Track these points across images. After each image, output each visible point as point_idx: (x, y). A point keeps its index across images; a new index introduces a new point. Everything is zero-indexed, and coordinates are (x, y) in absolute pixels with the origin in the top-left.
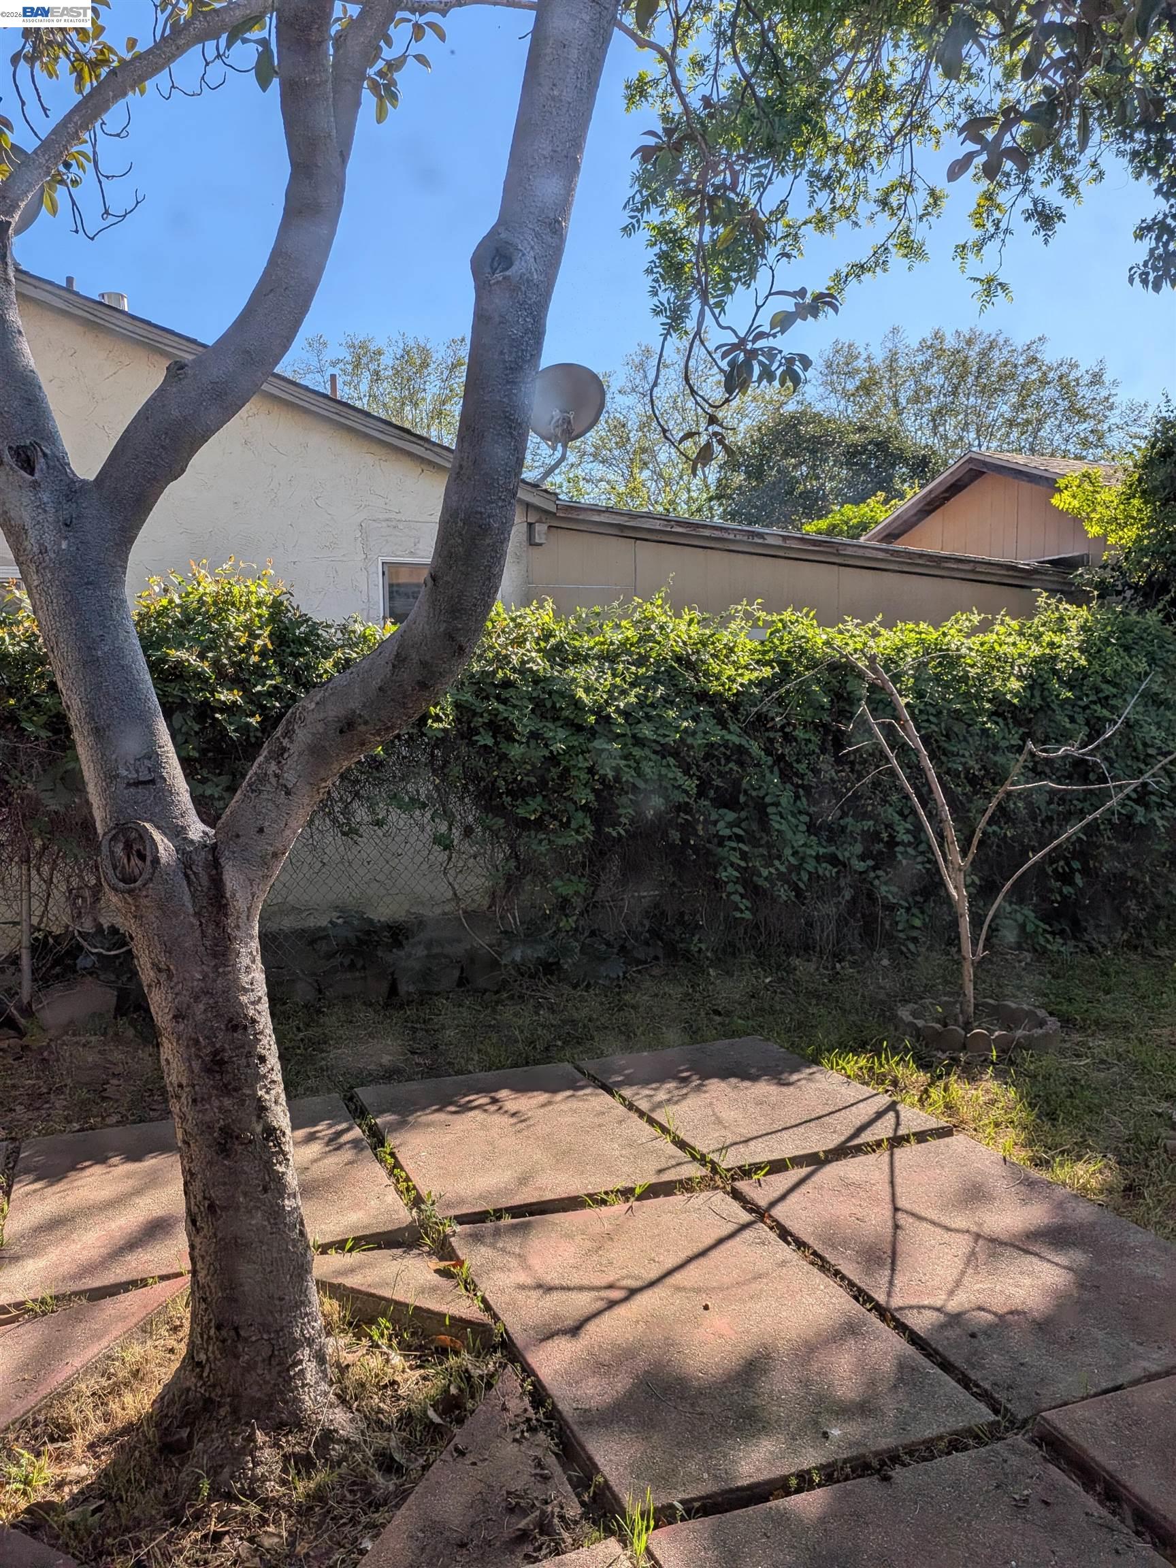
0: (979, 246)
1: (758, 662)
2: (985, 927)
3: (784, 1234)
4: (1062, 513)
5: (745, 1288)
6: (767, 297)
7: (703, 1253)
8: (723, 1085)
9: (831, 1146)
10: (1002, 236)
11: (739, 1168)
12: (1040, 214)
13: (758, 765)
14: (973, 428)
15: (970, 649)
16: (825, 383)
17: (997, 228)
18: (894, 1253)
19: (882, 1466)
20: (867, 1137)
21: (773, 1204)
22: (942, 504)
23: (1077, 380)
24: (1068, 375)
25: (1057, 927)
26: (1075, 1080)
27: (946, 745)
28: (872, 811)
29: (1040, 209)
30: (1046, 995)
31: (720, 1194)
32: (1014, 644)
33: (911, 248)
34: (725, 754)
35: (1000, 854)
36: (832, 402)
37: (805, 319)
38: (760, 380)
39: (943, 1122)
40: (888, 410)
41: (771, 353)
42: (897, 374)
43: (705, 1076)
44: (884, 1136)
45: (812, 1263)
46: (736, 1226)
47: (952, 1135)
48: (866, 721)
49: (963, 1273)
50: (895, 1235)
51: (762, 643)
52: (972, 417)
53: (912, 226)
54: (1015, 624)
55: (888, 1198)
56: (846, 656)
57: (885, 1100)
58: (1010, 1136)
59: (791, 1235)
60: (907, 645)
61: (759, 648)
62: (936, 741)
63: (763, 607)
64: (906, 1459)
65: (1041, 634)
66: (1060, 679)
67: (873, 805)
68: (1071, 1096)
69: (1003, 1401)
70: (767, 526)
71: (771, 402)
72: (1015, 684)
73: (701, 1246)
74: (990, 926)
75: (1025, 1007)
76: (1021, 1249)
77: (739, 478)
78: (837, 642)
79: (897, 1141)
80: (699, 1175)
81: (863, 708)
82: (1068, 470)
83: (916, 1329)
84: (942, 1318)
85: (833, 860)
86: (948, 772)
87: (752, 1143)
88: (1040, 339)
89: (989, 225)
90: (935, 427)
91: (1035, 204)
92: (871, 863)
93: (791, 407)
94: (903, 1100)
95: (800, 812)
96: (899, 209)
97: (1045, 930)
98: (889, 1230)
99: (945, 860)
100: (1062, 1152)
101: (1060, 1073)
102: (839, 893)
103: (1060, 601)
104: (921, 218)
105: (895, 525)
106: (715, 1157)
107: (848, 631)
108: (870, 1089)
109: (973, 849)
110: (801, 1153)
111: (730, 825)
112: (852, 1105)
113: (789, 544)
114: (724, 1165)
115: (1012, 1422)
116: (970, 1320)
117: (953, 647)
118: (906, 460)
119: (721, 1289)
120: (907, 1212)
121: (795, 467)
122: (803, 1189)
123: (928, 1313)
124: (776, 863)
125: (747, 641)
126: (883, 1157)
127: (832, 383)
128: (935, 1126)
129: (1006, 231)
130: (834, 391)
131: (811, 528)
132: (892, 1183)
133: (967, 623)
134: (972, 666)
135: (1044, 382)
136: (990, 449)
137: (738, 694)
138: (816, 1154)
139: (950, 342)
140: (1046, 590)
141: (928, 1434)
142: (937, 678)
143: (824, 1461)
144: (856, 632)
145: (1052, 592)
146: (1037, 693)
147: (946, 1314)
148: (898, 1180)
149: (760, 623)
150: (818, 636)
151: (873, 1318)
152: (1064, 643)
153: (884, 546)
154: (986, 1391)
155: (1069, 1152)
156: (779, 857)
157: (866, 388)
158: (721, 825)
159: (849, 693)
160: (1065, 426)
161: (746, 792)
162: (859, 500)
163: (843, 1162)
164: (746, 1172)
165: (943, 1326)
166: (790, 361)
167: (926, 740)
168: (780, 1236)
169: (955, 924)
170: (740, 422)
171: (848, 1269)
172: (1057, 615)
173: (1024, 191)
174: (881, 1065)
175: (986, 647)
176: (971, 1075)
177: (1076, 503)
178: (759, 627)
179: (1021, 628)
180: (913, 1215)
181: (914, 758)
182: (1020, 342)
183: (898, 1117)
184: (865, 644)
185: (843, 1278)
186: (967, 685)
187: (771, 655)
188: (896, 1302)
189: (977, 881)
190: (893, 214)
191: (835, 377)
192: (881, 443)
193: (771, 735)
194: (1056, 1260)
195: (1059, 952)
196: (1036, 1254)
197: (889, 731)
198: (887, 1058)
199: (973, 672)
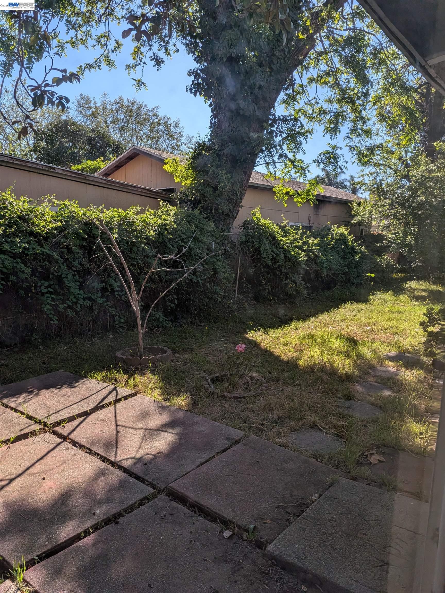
0: (135, 67)
1: (55, 220)
2: (146, 320)
3: (75, 444)
4: (167, 172)
5: (60, 467)
6: (50, 70)
7: (42, 458)
8: (47, 391)
9: (92, 407)
10: (142, 64)
11: (56, 422)
12: (156, 59)
13: (57, 263)
14: (135, 137)
15: (137, 220)
16: (78, 110)
17: (141, 61)
18: (117, 442)
19: (115, 519)
20: (106, 402)
21: (70, 434)
22: (125, 164)
23: (170, 124)
24: (167, 122)
25: (170, 318)
26: (177, 370)
27: (130, 255)
28: (104, 280)
29: (156, 57)
30: (167, 342)
31: (48, 434)
32: (152, 219)
33: (110, 63)
34: (42, 258)
35: (150, 294)
36: (81, 118)
37: (66, 82)
38: (48, 104)
39: (133, 391)
40: (103, 124)
41: (53, 94)
42: (106, 111)
43: (40, 389)
44: (112, 400)
45: (86, 452)
46: (55, 445)
47: (136, 395)
48: (100, 246)
49: (141, 443)
50: (117, 435)
51: (56, 213)
52: (134, 133)
53: (110, 54)
54: (152, 212)
55: (114, 422)
56: (91, 220)
57: (113, 386)
58: (156, 392)
59: (77, 443)
60: (115, 217)
61: (55, 215)
62: (127, 253)
63: (56, 198)
64: (124, 514)
65: (161, 216)
66: (168, 232)
67: (104, 277)
68: (175, 375)
69: (156, 484)
70: (56, 165)
71: (55, 114)
72: (152, 233)
73: (41, 456)
74: (148, 320)
75: (160, 347)
76: (160, 430)
77: (43, 144)
78: (88, 214)
79: (117, 401)
80: (38, 428)
81: (99, 240)
82: (169, 157)
83: (126, 467)
84: (135, 460)
85: (90, 299)
86: (132, 265)
87: (60, 412)
88: (157, 107)
89: (138, 59)
90: (121, 135)
91: (154, 55)
92: (105, 299)
93: (64, 118)
94: (119, 386)
95: (76, 281)
96: (105, 45)
97: (166, 320)
98: (114, 433)
99: (131, 297)
100: (173, 395)
101: (172, 368)
102: (93, 312)
103: (167, 204)
104: (113, 51)
105: (108, 170)
106: (45, 420)
107: (92, 210)
108: (107, 384)
109: (141, 293)
110: (81, 412)
111: (47, 287)
112: (100, 391)
113: (65, 173)
114: (49, 423)
115: (159, 491)
116: (144, 459)
117: (131, 218)
118: (111, 145)
119: (50, 470)
120: (121, 426)
121: (67, 142)
122: (82, 425)
123: (129, 460)
124: (67, 302)
125: (50, 211)
126: (112, 408)
127: (81, 111)
128: (130, 393)
129: (144, 63)
130: (81, 114)
131: (75, 168)
132: (115, 417)
133: (136, 210)
134: (138, 226)
135: (159, 124)
136: (141, 146)
137: (47, 233)
138: (87, 411)
139: (126, 103)
140: (162, 200)
141: (131, 503)
142: (126, 230)
143: (94, 523)
144: (95, 211)
145: (164, 201)
146: (161, 237)
147: (137, 459)
148: (118, 415)
149: (55, 204)
150: (81, 212)
151: (110, 467)
152: (169, 219)
153: (104, 178)
154: (150, 482)
155: (175, 394)
156: (68, 299)
157: (94, 115)
158: (43, 287)
159: (93, 235)
160: (167, 141)
161: (53, 274)
162: (93, 159)
163: (97, 412)
164: (58, 423)
165: (135, 464)
166: (61, 98)
167: (123, 253)
168: (73, 445)
169: (135, 321)
170: (42, 120)
171: (100, 451)
172: (166, 209)
173: (150, 49)
174: (111, 374)
175: (143, 219)
176: (142, 374)
177: (171, 169)
178: (55, 206)
179: (154, 213)
180: (123, 426)
181: (119, 259)
182: (150, 107)
183: (117, 392)
184: (98, 215)
185: (98, 455)
186: (137, 233)
187: (61, 218)
188: (118, 459)
189: (143, 304)
190: (102, 47)
191: (82, 108)
192: (101, 137)
193: (62, 250)
194: (172, 432)
195: (170, 327)
196: (166, 431)
197: (109, 249)
198: (112, 371)
199: (139, 228)
